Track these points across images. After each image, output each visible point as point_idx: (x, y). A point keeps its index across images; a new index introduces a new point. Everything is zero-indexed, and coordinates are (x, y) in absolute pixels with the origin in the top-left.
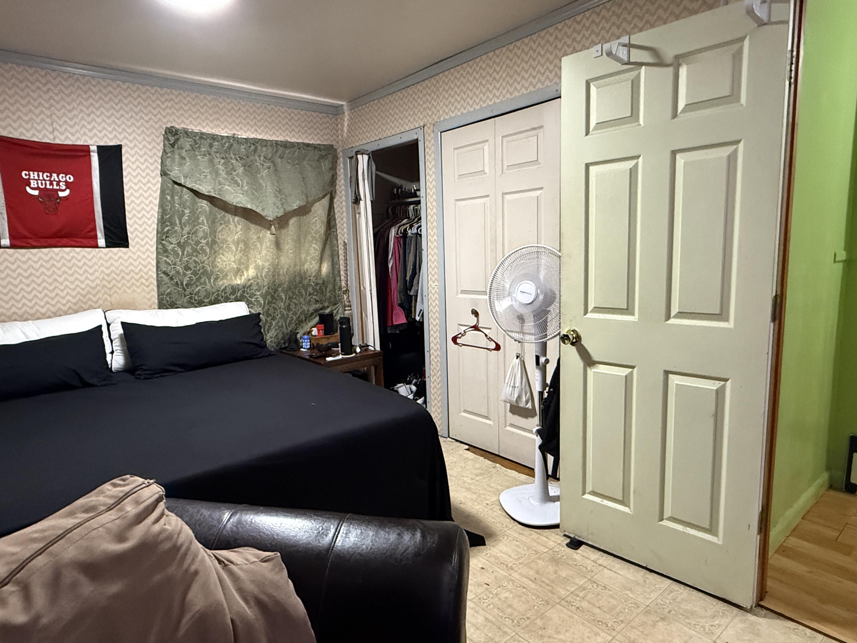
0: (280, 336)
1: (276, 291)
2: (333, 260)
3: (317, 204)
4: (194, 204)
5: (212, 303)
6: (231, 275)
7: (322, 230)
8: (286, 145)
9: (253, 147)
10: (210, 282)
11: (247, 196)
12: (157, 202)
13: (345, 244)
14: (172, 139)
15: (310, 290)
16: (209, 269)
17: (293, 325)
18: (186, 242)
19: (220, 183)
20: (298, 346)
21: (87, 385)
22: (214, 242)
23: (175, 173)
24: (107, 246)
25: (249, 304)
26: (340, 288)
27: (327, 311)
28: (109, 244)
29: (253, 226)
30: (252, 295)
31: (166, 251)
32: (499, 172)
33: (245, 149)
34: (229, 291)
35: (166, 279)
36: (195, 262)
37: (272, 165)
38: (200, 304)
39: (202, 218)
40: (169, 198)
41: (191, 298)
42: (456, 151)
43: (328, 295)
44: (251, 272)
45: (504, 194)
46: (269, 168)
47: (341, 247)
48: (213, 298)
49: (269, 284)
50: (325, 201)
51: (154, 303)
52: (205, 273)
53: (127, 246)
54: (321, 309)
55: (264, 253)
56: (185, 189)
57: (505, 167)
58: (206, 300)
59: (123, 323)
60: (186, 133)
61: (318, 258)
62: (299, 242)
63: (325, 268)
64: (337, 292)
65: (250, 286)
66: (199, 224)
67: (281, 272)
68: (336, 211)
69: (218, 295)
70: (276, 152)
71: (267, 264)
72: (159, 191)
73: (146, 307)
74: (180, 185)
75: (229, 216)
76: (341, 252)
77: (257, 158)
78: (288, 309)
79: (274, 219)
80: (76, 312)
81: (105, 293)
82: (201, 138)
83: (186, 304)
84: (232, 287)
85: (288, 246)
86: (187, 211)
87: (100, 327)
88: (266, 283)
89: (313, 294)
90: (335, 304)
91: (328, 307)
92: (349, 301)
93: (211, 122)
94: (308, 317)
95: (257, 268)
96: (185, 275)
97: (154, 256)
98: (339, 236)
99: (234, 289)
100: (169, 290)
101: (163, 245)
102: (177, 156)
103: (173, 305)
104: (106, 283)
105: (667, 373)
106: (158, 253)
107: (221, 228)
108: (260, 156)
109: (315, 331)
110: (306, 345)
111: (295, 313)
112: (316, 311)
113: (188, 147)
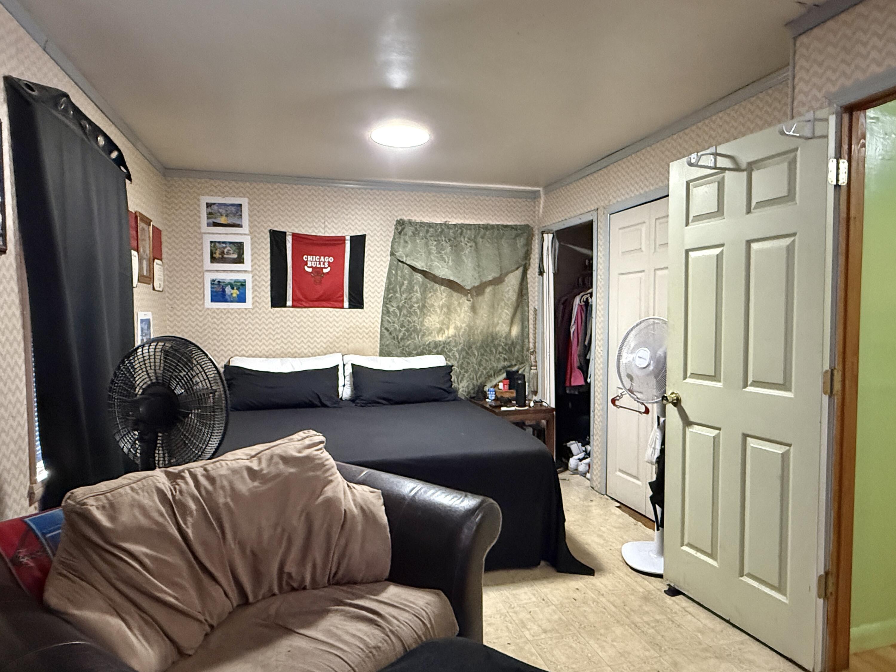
0: (471, 387)
1: (470, 347)
2: (523, 324)
3: (511, 276)
4: (411, 276)
5: (418, 354)
6: (435, 333)
7: (514, 298)
8: (486, 227)
9: (459, 231)
10: (418, 338)
11: (452, 270)
12: (386, 275)
13: (535, 310)
14: (400, 228)
15: (500, 349)
16: (418, 327)
17: (483, 379)
18: (403, 306)
19: (432, 261)
20: (486, 397)
21: (324, 406)
22: (424, 306)
23: (400, 253)
24: (350, 308)
25: (447, 358)
26: (528, 350)
27: (515, 369)
28: (351, 306)
29: (455, 294)
30: (450, 350)
31: (388, 312)
32: (653, 251)
33: (453, 233)
34: (432, 345)
35: (387, 333)
36: (409, 321)
37: (474, 244)
38: (410, 354)
39: (417, 288)
40: (394, 272)
41: (403, 349)
42: (621, 231)
43: (516, 354)
44: (451, 331)
45: (655, 270)
46: (471, 247)
47: (531, 312)
48: (419, 351)
49: (464, 341)
50: (518, 273)
51: (376, 352)
52: (415, 330)
53: (362, 308)
54: (509, 367)
55: (462, 315)
56: (405, 266)
57: (657, 246)
58: (415, 352)
59: (352, 365)
60: (410, 222)
61: (509, 322)
62: (493, 307)
63: (515, 331)
64: (525, 352)
65: (449, 342)
66: (413, 291)
67: (476, 332)
68: (529, 281)
69: (424, 348)
70: (479, 234)
71: (464, 325)
72: (388, 267)
73: (371, 354)
74: (402, 262)
75: (437, 286)
76: (531, 317)
77: (462, 239)
78: (480, 364)
79: (471, 289)
80: (325, 354)
81: (345, 342)
82: (421, 226)
83: (399, 354)
84: (435, 342)
85: (483, 311)
86: (406, 282)
87: (338, 366)
88: (462, 341)
89: (502, 353)
90: (522, 363)
91: (515, 365)
92: (536, 362)
93: (430, 213)
94: (497, 373)
95: (456, 328)
96: (400, 331)
97: (380, 316)
98: (531, 303)
99: (437, 345)
100: (388, 342)
101: (387, 308)
102: (402, 241)
103: (389, 354)
104: (346, 335)
105: (745, 436)
106: (383, 313)
107: (430, 295)
108: (464, 237)
109: (501, 386)
110: (491, 396)
111: (485, 368)
112: (504, 368)
113: (410, 233)
